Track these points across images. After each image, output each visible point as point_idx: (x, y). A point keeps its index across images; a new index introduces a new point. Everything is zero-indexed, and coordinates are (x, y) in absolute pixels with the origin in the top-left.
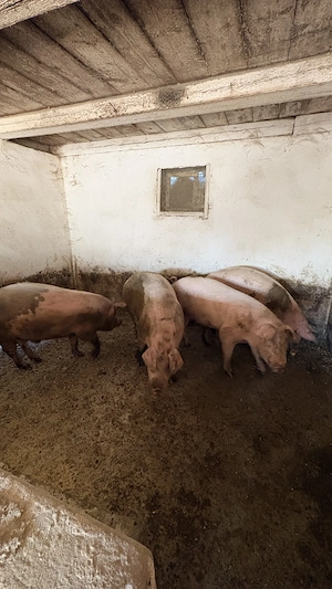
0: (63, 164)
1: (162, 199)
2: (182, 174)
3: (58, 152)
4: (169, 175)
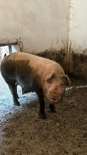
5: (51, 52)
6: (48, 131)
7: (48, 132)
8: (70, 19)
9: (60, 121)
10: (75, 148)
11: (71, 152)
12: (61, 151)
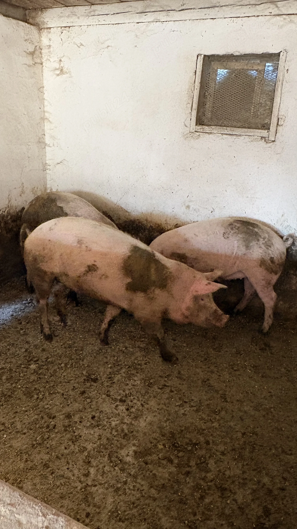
0: (45, 41)
1: (201, 104)
2: (237, 66)
3: (38, 20)
4: (214, 65)
5: (9, 213)
6: (12, 384)
7: (14, 385)
8: (46, 144)
9: (38, 360)
10: (68, 405)
11: (61, 413)
12: (42, 418)
